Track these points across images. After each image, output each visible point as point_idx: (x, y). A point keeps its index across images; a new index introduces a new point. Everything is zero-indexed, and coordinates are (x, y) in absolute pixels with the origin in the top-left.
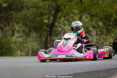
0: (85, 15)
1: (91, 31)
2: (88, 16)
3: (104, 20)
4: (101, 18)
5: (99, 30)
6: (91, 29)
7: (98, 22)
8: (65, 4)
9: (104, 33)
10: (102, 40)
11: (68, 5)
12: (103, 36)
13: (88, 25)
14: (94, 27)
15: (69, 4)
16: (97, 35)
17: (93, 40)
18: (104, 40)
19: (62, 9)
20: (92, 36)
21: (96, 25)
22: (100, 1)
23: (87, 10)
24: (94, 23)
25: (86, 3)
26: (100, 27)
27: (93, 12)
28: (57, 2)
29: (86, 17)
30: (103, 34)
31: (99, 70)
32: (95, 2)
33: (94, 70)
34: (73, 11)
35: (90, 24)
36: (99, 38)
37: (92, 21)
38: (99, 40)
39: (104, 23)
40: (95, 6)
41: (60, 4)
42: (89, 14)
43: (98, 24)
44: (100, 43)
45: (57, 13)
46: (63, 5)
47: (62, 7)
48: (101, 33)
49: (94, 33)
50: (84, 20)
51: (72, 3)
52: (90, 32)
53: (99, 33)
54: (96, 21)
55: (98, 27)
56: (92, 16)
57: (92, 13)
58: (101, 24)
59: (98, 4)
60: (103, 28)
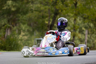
0: (79, 18)
1: (83, 30)
2: (81, 18)
3: (94, 22)
4: (92, 20)
5: (90, 30)
6: (83, 29)
7: (90, 23)
8: (62, 9)
9: (95, 32)
10: (92, 38)
11: (64, 9)
12: (93, 35)
13: (81, 26)
14: (86, 28)
15: (66, 8)
16: (88, 34)
17: (85, 38)
18: (94, 39)
19: (60, 13)
20: (85, 35)
21: (88, 26)
22: (91, 7)
23: (80, 14)
24: (86, 24)
25: (80, 8)
26: (91, 28)
27: (86, 15)
28: (55, 7)
29: (80, 20)
30: (93, 33)
31: (90, 63)
32: (87, 7)
33: (86, 63)
34: (69, 14)
35: (83, 25)
36: (90, 36)
37: (84, 23)
38: (90, 38)
39: (94, 24)
40: (87, 10)
41: (58, 9)
42: (82, 17)
43: (90, 25)
44: (91, 41)
45: (56, 16)
46: (61, 9)
47: (60, 11)
48: (92, 32)
49: (86, 32)
50: (78, 22)
51: (68, 8)
52: (83, 32)
53: (90, 32)
54: (88, 23)
55: (89, 27)
56: (85, 18)
57: (84, 16)
58: (92, 25)
59: (89, 8)
60: (94, 28)
